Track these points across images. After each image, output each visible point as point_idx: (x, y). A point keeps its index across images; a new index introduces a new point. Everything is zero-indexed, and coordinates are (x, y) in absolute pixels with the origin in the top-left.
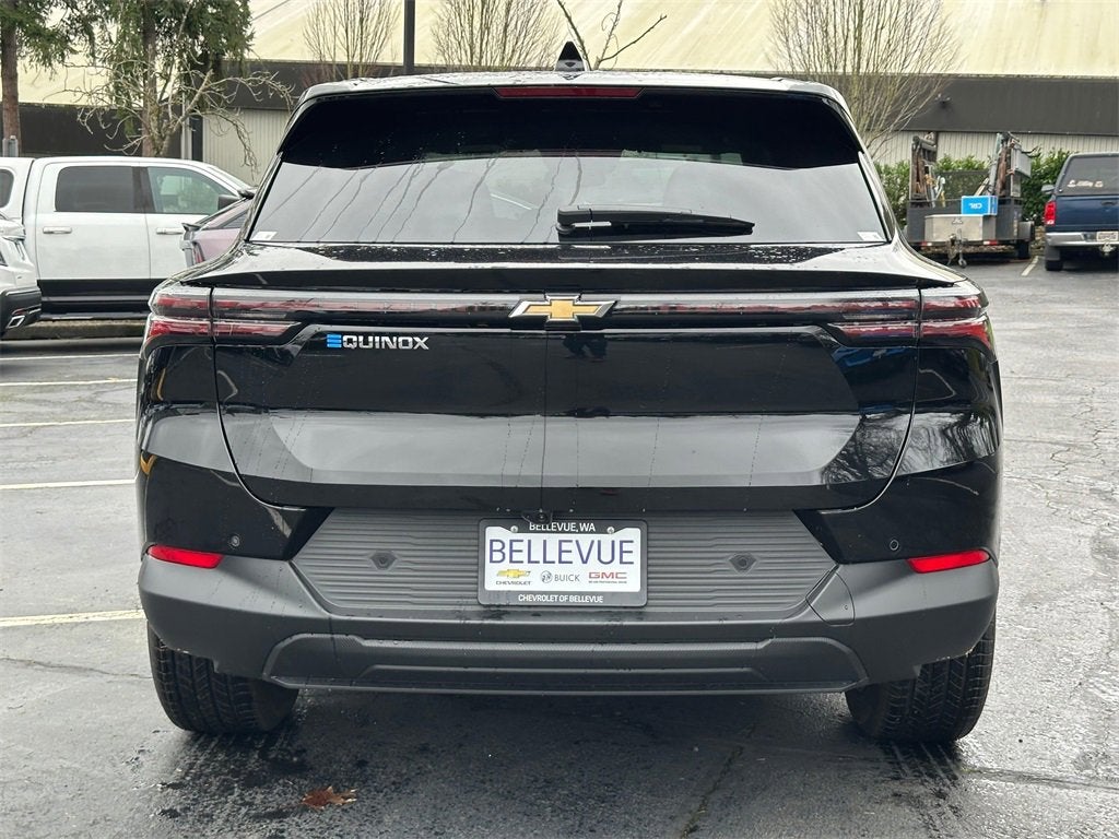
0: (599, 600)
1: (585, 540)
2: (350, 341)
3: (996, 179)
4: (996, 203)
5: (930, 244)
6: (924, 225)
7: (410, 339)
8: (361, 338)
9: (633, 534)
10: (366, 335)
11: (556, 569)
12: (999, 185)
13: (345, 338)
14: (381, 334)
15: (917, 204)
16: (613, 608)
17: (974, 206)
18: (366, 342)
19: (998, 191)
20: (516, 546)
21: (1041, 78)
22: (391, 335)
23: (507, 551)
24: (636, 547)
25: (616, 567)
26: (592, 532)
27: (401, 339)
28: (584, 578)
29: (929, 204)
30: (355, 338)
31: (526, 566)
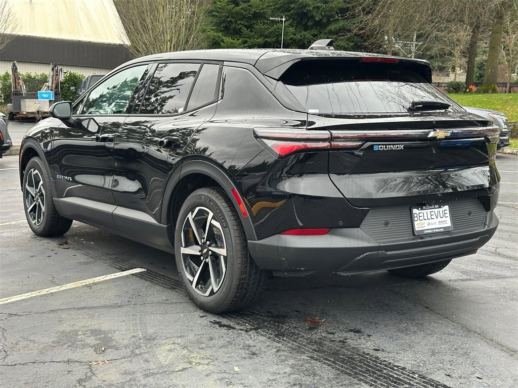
0: (442, 230)
1: (436, 210)
2: (381, 147)
3: (52, 84)
4: (54, 95)
5: (25, 113)
6: (20, 103)
7: (399, 146)
8: (385, 146)
9: (446, 207)
10: (386, 145)
11: (431, 221)
12: (54, 86)
13: (380, 146)
14: (390, 145)
15: (16, 94)
16: (446, 231)
17: (45, 96)
18: (386, 148)
19: (54, 89)
20: (420, 215)
21: (40, 38)
22: (393, 145)
23: (418, 217)
24: (448, 212)
25: (444, 219)
26: (438, 208)
27: (396, 146)
28: (437, 223)
29: (22, 94)
30: (382, 146)
31: (423, 221)
